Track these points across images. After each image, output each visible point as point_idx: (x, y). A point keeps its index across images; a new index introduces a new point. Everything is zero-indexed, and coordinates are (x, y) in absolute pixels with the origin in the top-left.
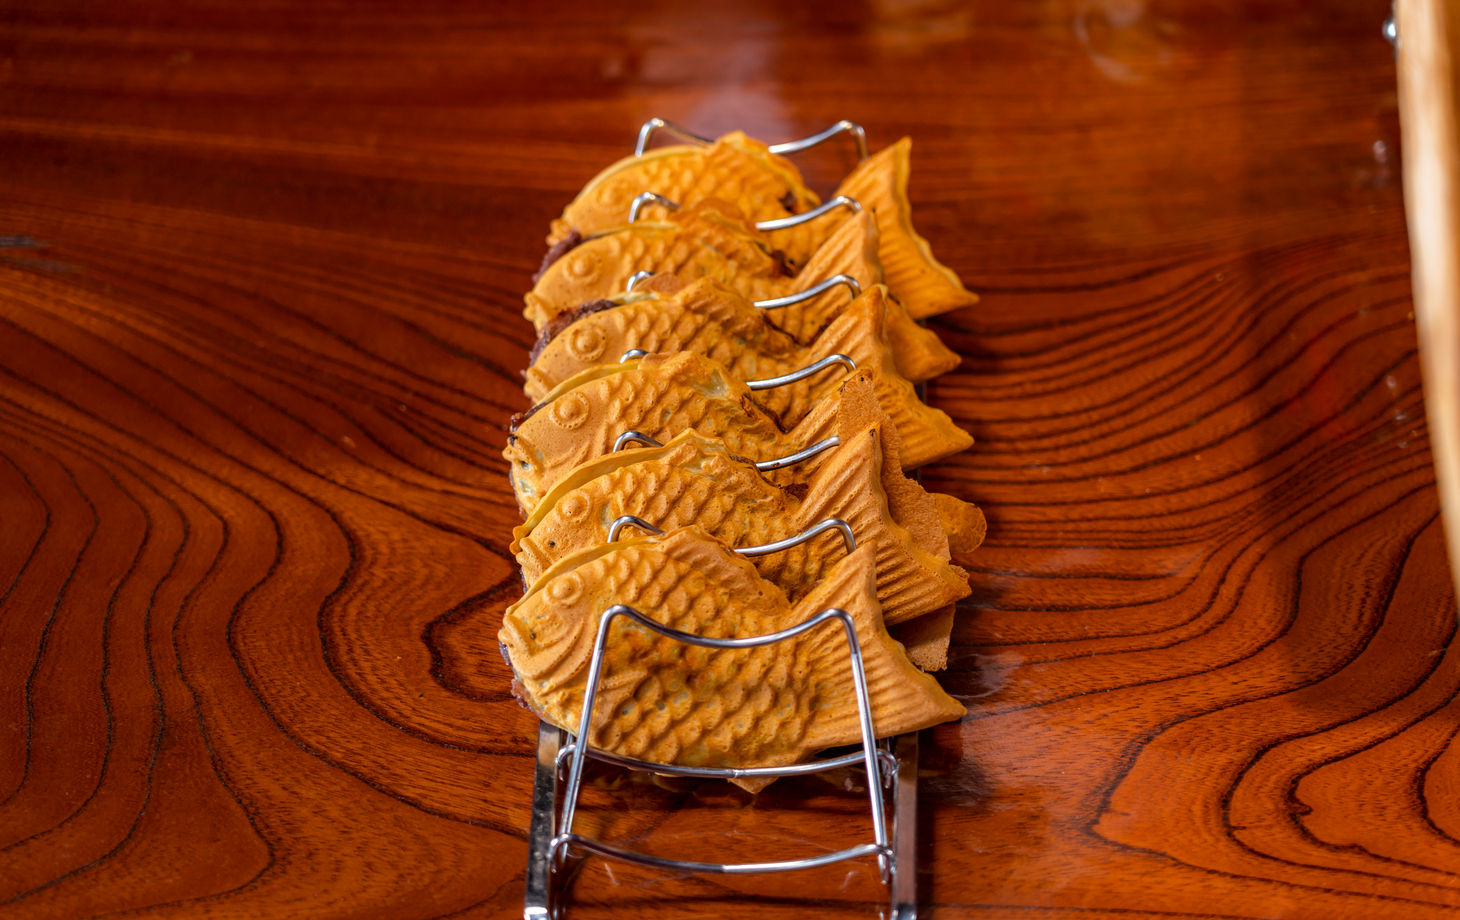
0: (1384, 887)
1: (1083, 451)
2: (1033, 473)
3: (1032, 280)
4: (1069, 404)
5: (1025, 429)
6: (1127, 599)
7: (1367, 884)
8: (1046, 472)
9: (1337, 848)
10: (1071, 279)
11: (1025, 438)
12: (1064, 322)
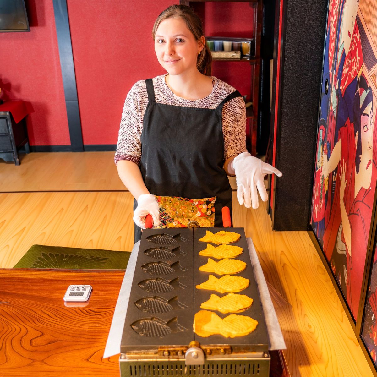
0: (114, 366)
1: (102, 324)
2: (96, 326)
3: (104, 308)
4: (102, 319)
5: (97, 321)
6: (101, 338)
7: (113, 366)
8: (98, 326)
9: (111, 362)
10: (108, 307)
11: (97, 322)
12: (105, 311)
